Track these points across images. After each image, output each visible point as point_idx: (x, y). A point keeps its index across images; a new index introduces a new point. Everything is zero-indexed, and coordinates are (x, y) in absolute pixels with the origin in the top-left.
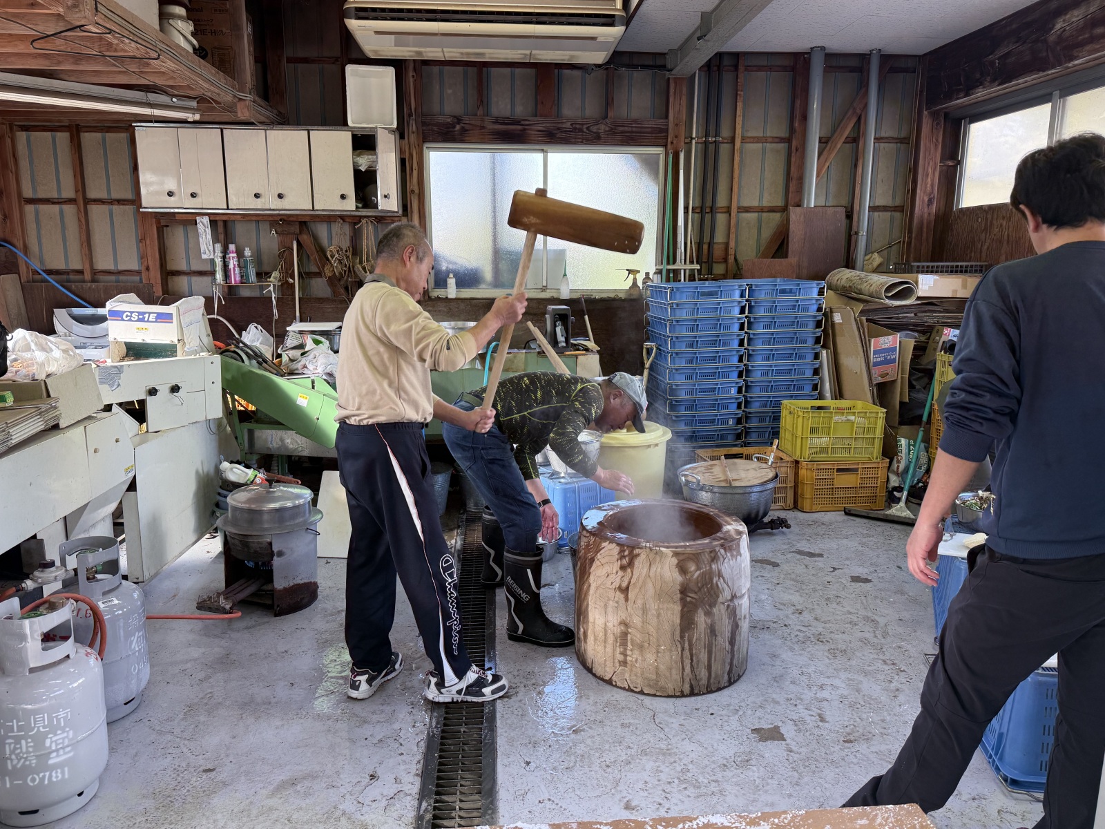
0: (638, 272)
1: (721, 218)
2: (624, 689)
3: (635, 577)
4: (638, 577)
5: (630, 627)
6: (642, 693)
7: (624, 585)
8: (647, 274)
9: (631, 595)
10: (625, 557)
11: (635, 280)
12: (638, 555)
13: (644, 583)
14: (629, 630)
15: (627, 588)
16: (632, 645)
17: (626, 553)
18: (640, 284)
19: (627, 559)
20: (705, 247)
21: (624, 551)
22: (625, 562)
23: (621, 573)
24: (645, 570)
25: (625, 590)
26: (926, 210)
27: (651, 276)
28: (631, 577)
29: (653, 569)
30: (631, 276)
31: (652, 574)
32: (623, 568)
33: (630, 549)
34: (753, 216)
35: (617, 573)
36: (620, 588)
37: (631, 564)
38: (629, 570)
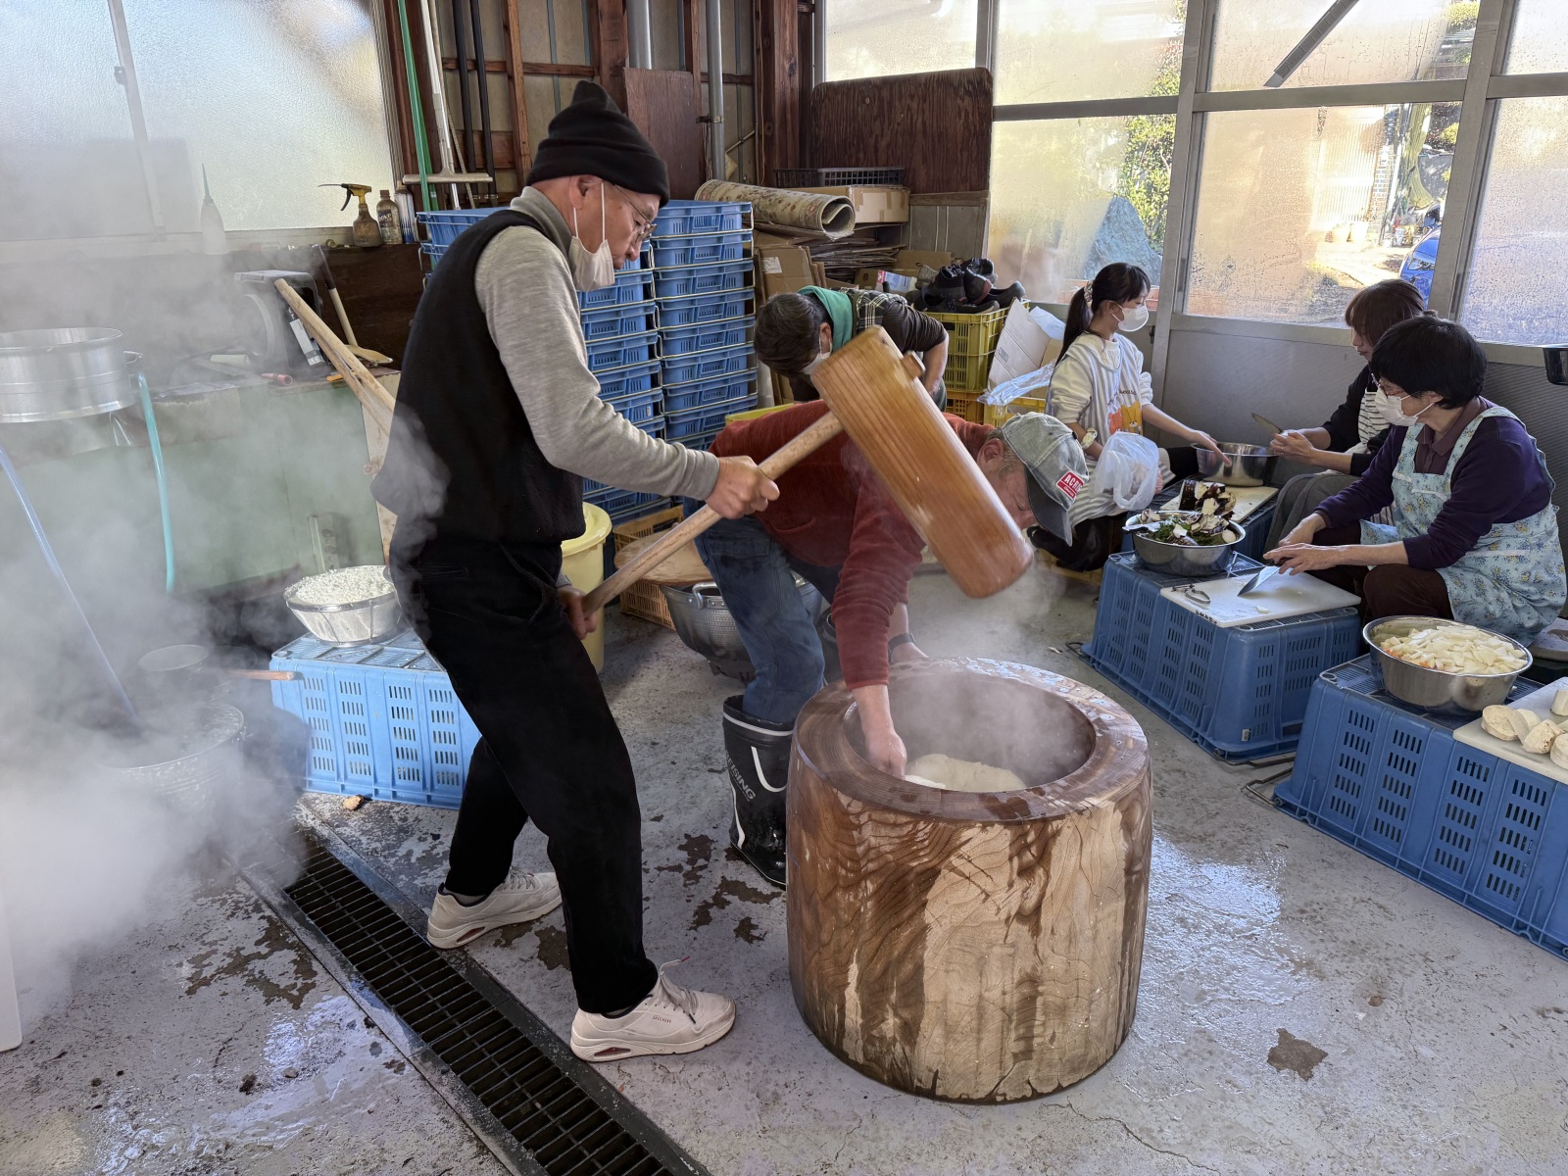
0: (368, 189)
1: (495, 83)
2: (1024, 1099)
3: (1054, 880)
4: (1061, 879)
5: (1042, 984)
6: (1060, 1089)
7: (1031, 903)
8: (385, 194)
9: (1046, 920)
10: (1028, 847)
11: (363, 207)
12: (1057, 833)
13: (1072, 885)
14: (1040, 989)
15: (1038, 909)
16: (1045, 1014)
17: (1031, 838)
18: (374, 215)
19: (1034, 849)
20: (476, 139)
21: (1026, 834)
22: (1028, 857)
23: (1020, 885)
24: (1073, 859)
25: (1030, 917)
26: (788, 82)
27: (392, 199)
28: (1046, 884)
29: (1087, 849)
30: (355, 200)
31: (1085, 862)
32: (1025, 872)
33: (1039, 825)
34: (543, 82)
35: (1011, 885)
36: (1021, 916)
37: (1043, 857)
38: (1040, 871)
